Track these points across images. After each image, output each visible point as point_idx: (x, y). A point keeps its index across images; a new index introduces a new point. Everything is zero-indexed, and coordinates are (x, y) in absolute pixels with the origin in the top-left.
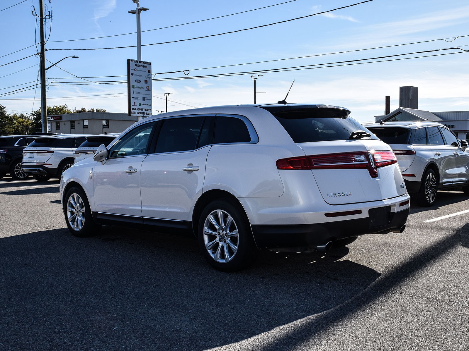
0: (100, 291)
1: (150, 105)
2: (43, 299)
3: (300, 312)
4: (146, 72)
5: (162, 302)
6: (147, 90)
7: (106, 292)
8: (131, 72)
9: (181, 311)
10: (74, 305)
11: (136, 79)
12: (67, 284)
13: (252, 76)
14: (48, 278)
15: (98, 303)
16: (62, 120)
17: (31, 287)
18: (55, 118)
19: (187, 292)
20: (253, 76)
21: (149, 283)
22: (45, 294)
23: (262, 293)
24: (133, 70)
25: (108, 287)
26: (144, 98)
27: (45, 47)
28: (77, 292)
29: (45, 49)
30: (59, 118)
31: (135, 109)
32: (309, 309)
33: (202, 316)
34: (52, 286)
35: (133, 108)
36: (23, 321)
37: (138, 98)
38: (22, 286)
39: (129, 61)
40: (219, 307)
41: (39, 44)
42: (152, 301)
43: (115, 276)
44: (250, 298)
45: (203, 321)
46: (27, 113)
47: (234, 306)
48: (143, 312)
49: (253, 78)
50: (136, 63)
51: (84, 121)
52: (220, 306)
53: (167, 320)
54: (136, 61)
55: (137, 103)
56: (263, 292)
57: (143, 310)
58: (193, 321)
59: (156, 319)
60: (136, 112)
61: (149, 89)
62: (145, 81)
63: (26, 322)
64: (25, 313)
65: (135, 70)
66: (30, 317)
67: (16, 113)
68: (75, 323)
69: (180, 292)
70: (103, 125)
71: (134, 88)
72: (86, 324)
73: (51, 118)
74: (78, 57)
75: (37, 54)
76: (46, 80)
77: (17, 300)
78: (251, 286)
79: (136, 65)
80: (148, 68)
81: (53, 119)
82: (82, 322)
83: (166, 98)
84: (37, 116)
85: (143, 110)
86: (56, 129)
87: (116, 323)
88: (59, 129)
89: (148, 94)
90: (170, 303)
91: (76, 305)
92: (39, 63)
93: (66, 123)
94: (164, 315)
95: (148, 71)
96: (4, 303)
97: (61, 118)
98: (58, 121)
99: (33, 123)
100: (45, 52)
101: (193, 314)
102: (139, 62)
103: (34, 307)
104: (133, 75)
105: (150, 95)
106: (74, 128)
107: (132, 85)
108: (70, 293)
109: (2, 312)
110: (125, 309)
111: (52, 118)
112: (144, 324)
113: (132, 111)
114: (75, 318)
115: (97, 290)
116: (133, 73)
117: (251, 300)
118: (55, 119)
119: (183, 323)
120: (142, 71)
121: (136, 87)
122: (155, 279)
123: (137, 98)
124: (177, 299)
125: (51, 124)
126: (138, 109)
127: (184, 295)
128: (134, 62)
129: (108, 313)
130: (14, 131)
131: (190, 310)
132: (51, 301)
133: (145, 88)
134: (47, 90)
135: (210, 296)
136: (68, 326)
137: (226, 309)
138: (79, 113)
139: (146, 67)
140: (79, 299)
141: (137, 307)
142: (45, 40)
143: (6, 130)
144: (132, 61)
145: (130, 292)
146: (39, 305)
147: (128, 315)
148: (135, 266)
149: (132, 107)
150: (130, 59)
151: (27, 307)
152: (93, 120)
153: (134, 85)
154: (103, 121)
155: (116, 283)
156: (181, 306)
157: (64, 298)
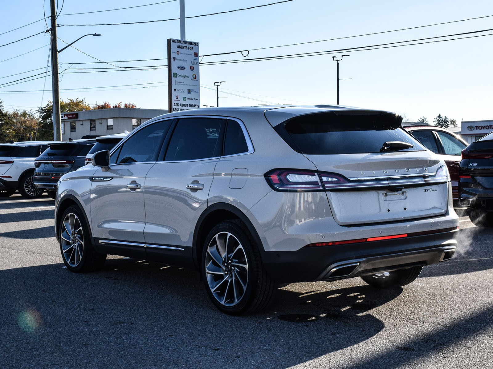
0: (147, 331)
1: (198, 99)
2: (81, 339)
3: (392, 359)
4: (191, 55)
5: (222, 344)
6: (193, 79)
7: (154, 333)
8: (173, 55)
9: (246, 353)
10: (118, 345)
11: (178, 66)
12: (106, 323)
13: (333, 57)
14: (82, 316)
15: (146, 344)
16: (79, 119)
17: (64, 326)
18: (69, 116)
19: (252, 333)
20: (335, 57)
21: (206, 323)
22: (81, 334)
23: (344, 336)
24: (175, 53)
25: (156, 327)
26: (190, 90)
27: (57, 22)
28: (119, 332)
29: (57, 25)
30: (75, 116)
31: (178, 105)
32: (403, 355)
33: (271, 360)
34: (89, 326)
35: (175, 104)
36: (61, 363)
37: (182, 90)
38: (53, 326)
39: (169, 41)
40: (292, 351)
41: (49, 17)
42: (210, 342)
43: (163, 314)
44: (329, 341)
45: (273, 365)
46: (31, 110)
47: (309, 350)
48: (201, 355)
49: (335, 59)
50: (179, 44)
51: (108, 120)
52: (293, 349)
53: (230, 364)
54: (179, 41)
55: (180, 96)
56: (346, 335)
57: (201, 352)
58: (260, 366)
59: (216, 362)
60: (179, 109)
61: (196, 78)
62: (191, 67)
63: (64, 364)
64: (61, 354)
65: (178, 53)
66: (68, 358)
67: (17, 110)
68: (122, 365)
69: (244, 334)
70: (133, 126)
71: (176, 77)
72: (134, 367)
73: (64, 117)
74: (100, 35)
75: (47, 31)
76: (59, 65)
77: (50, 340)
78: (330, 328)
79: (178, 47)
80: (194, 51)
81: (67, 118)
82: (130, 365)
83: (217, 88)
84: (45, 113)
85: (188, 105)
86: (71, 131)
87: (169, 366)
88: (75, 131)
89: (194, 85)
90: (232, 346)
91: (120, 346)
92: (50, 43)
93: (84, 123)
94: (225, 358)
95: (195, 55)
96: (36, 343)
97: (77, 116)
98: (73, 120)
99: (40, 123)
100: (57, 29)
101: (260, 358)
102: (182, 43)
103: (72, 347)
104: (175, 59)
105: (198, 86)
106: (95, 130)
107: (174, 73)
108: (112, 333)
109: (34, 353)
110: (179, 351)
111: (66, 116)
112: (203, 367)
113: (174, 107)
114: (120, 360)
115: (143, 330)
116: (175, 58)
117: (330, 343)
118: (69, 118)
119: (248, 367)
120: (187, 54)
121: (179, 76)
122: (212, 318)
123: (180, 90)
124: (240, 341)
125: (64, 124)
126: (182, 105)
127: (248, 336)
128: (176, 42)
129: (159, 355)
130: (14, 134)
131: (257, 354)
132: (89, 342)
133: (191, 77)
134: (59, 80)
135: (281, 338)
136: (113, 368)
137: (300, 353)
138: (101, 110)
139: (192, 49)
140: (123, 340)
141: (193, 349)
142: (57, 12)
143: (5, 132)
144: (174, 41)
145: (183, 333)
146: (76, 346)
147: (183, 357)
148: (186, 303)
149: (174, 102)
150: (170, 39)
151: (63, 348)
152: (119, 119)
153: (176, 73)
154: (133, 120)
155: (166, 322)
156: (245, 349)
157: (105, 339)
